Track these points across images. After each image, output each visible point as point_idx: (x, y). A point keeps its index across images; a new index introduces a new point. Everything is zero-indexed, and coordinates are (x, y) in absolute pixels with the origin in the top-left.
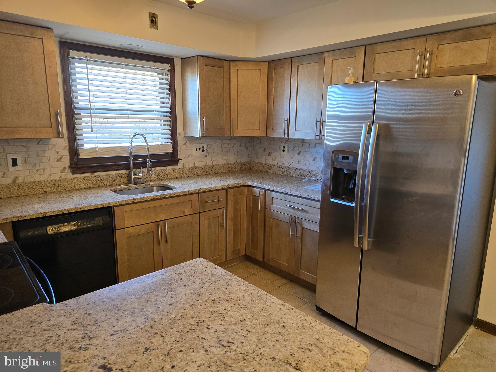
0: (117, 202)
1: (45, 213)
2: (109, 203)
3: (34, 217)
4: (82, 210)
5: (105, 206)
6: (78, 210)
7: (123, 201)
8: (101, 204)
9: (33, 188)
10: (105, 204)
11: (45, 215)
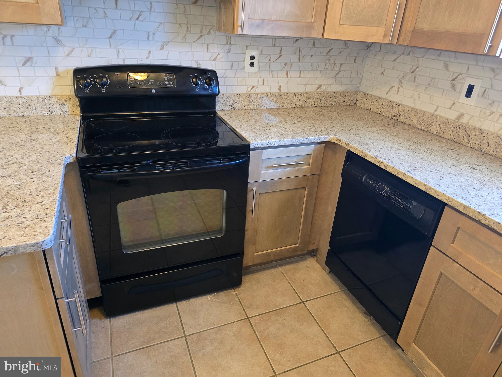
0: (449, 198)
1: (366, 155)
2: (436, 192)
3: (356, 152)
4: (399, 176)
5: (428, 192)
6: (395, 173)
7: (462, 204)
8: (425, 185)
9: (469, 136)
10: (430, 188)
11: (365, 156)
